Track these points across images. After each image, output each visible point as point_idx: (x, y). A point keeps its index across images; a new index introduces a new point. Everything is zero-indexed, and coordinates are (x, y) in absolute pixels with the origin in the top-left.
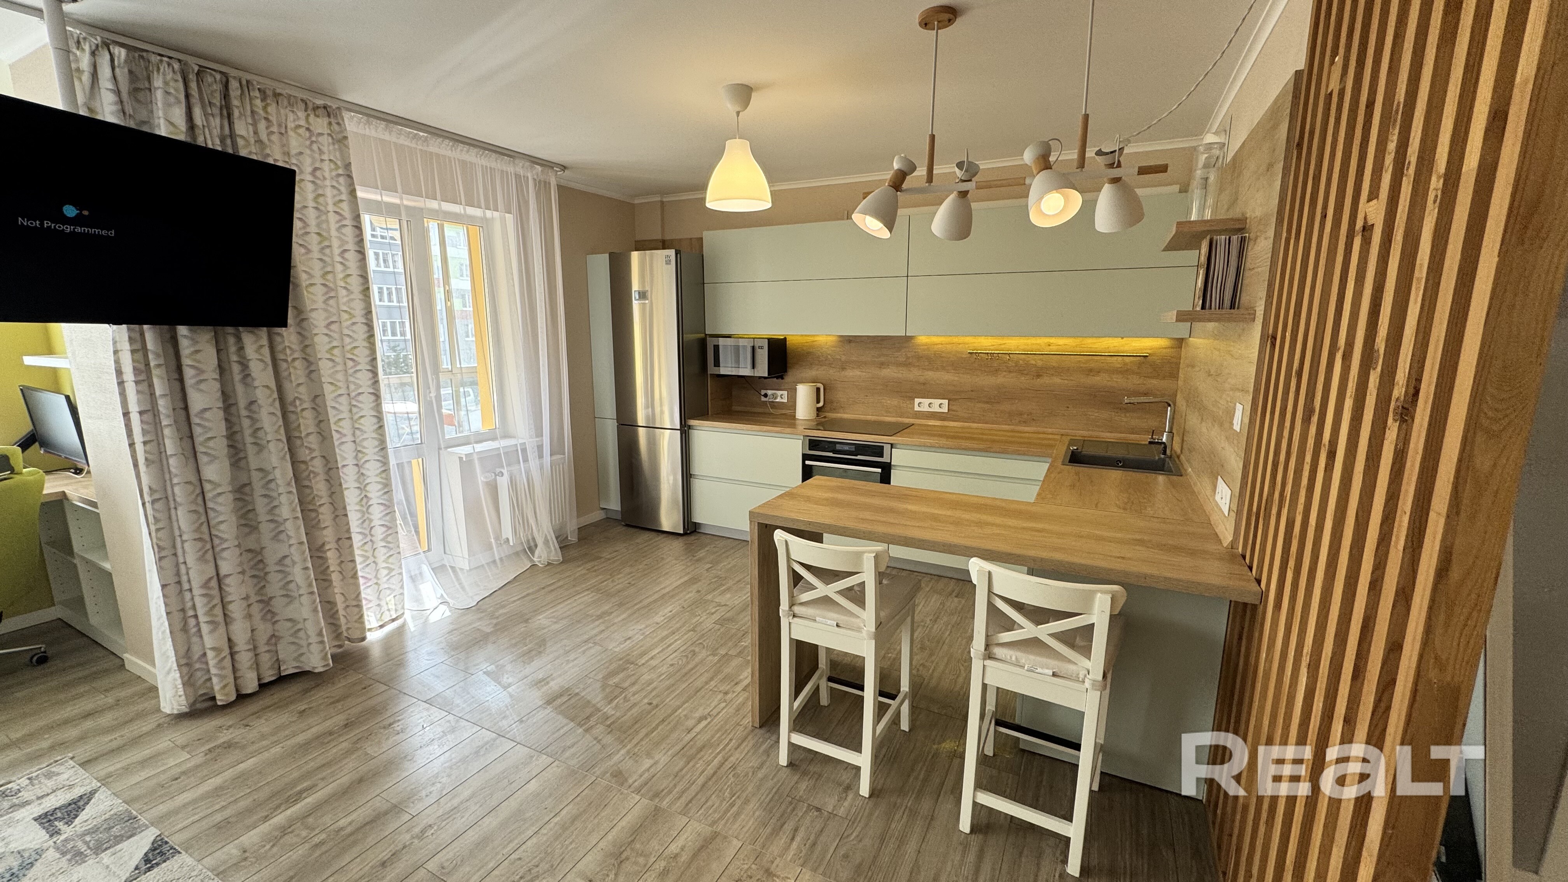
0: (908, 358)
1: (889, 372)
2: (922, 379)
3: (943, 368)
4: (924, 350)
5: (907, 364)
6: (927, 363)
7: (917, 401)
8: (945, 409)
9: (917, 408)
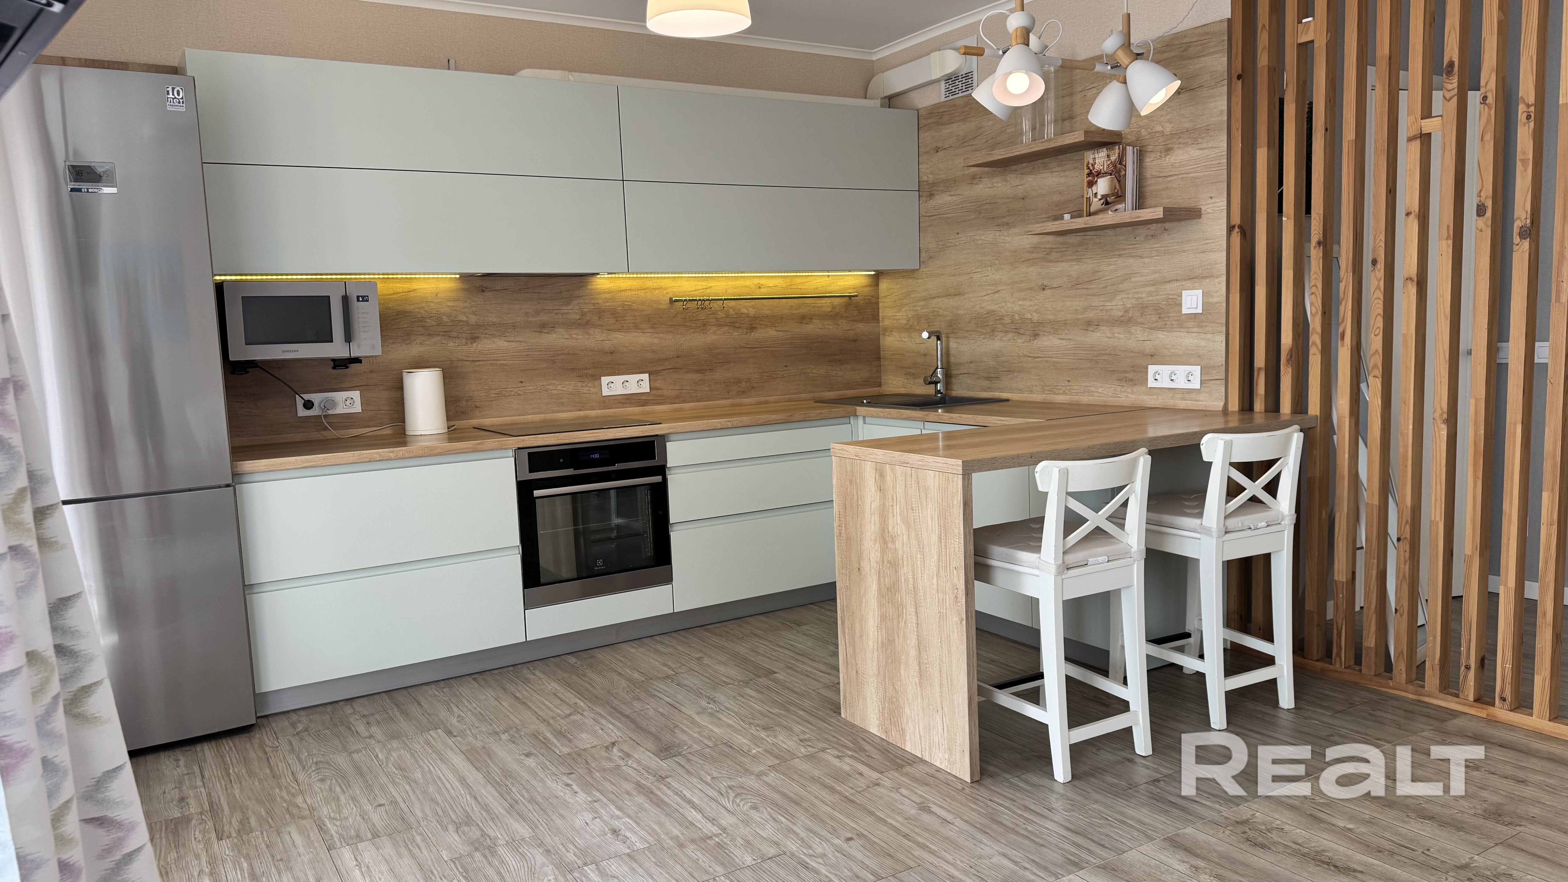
0: (583, 314)
1: (558, 339)
2: (607, 345)
3: (636, 327)
4: (607, 300)
5: (583, 324)
6: (612, 321)
7: (605, 380)
8: (645, 388)
9: (606, 392)
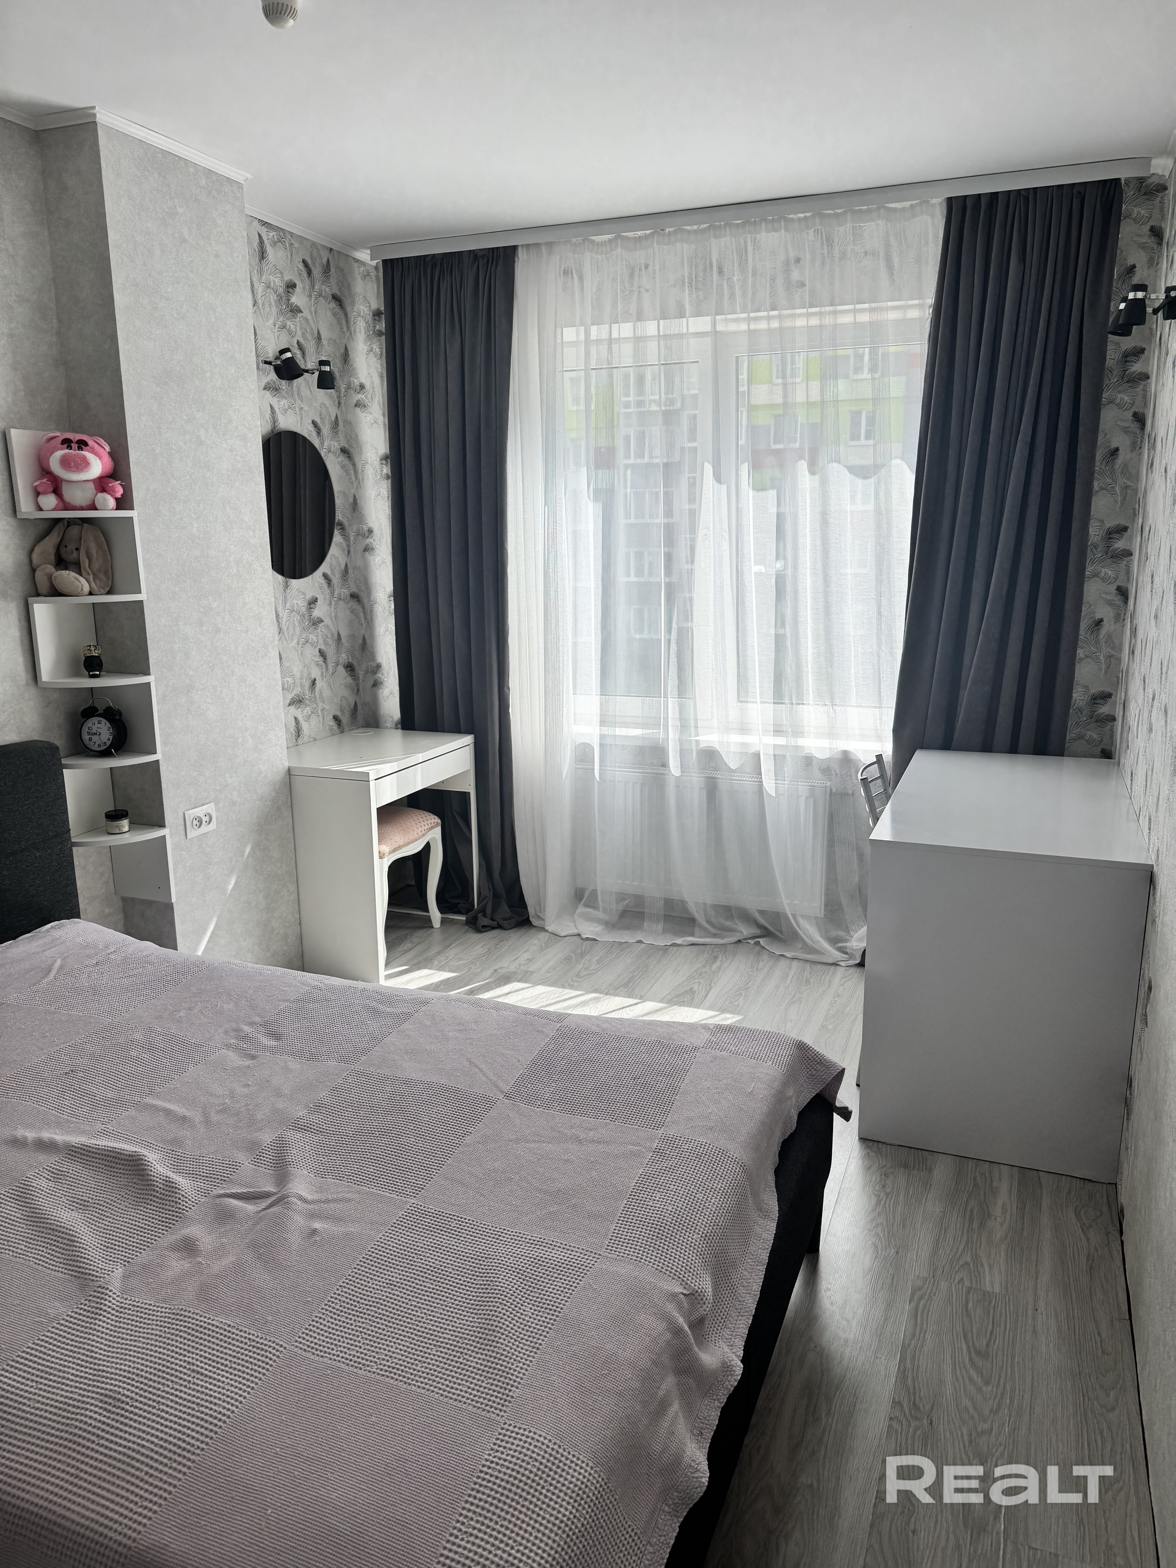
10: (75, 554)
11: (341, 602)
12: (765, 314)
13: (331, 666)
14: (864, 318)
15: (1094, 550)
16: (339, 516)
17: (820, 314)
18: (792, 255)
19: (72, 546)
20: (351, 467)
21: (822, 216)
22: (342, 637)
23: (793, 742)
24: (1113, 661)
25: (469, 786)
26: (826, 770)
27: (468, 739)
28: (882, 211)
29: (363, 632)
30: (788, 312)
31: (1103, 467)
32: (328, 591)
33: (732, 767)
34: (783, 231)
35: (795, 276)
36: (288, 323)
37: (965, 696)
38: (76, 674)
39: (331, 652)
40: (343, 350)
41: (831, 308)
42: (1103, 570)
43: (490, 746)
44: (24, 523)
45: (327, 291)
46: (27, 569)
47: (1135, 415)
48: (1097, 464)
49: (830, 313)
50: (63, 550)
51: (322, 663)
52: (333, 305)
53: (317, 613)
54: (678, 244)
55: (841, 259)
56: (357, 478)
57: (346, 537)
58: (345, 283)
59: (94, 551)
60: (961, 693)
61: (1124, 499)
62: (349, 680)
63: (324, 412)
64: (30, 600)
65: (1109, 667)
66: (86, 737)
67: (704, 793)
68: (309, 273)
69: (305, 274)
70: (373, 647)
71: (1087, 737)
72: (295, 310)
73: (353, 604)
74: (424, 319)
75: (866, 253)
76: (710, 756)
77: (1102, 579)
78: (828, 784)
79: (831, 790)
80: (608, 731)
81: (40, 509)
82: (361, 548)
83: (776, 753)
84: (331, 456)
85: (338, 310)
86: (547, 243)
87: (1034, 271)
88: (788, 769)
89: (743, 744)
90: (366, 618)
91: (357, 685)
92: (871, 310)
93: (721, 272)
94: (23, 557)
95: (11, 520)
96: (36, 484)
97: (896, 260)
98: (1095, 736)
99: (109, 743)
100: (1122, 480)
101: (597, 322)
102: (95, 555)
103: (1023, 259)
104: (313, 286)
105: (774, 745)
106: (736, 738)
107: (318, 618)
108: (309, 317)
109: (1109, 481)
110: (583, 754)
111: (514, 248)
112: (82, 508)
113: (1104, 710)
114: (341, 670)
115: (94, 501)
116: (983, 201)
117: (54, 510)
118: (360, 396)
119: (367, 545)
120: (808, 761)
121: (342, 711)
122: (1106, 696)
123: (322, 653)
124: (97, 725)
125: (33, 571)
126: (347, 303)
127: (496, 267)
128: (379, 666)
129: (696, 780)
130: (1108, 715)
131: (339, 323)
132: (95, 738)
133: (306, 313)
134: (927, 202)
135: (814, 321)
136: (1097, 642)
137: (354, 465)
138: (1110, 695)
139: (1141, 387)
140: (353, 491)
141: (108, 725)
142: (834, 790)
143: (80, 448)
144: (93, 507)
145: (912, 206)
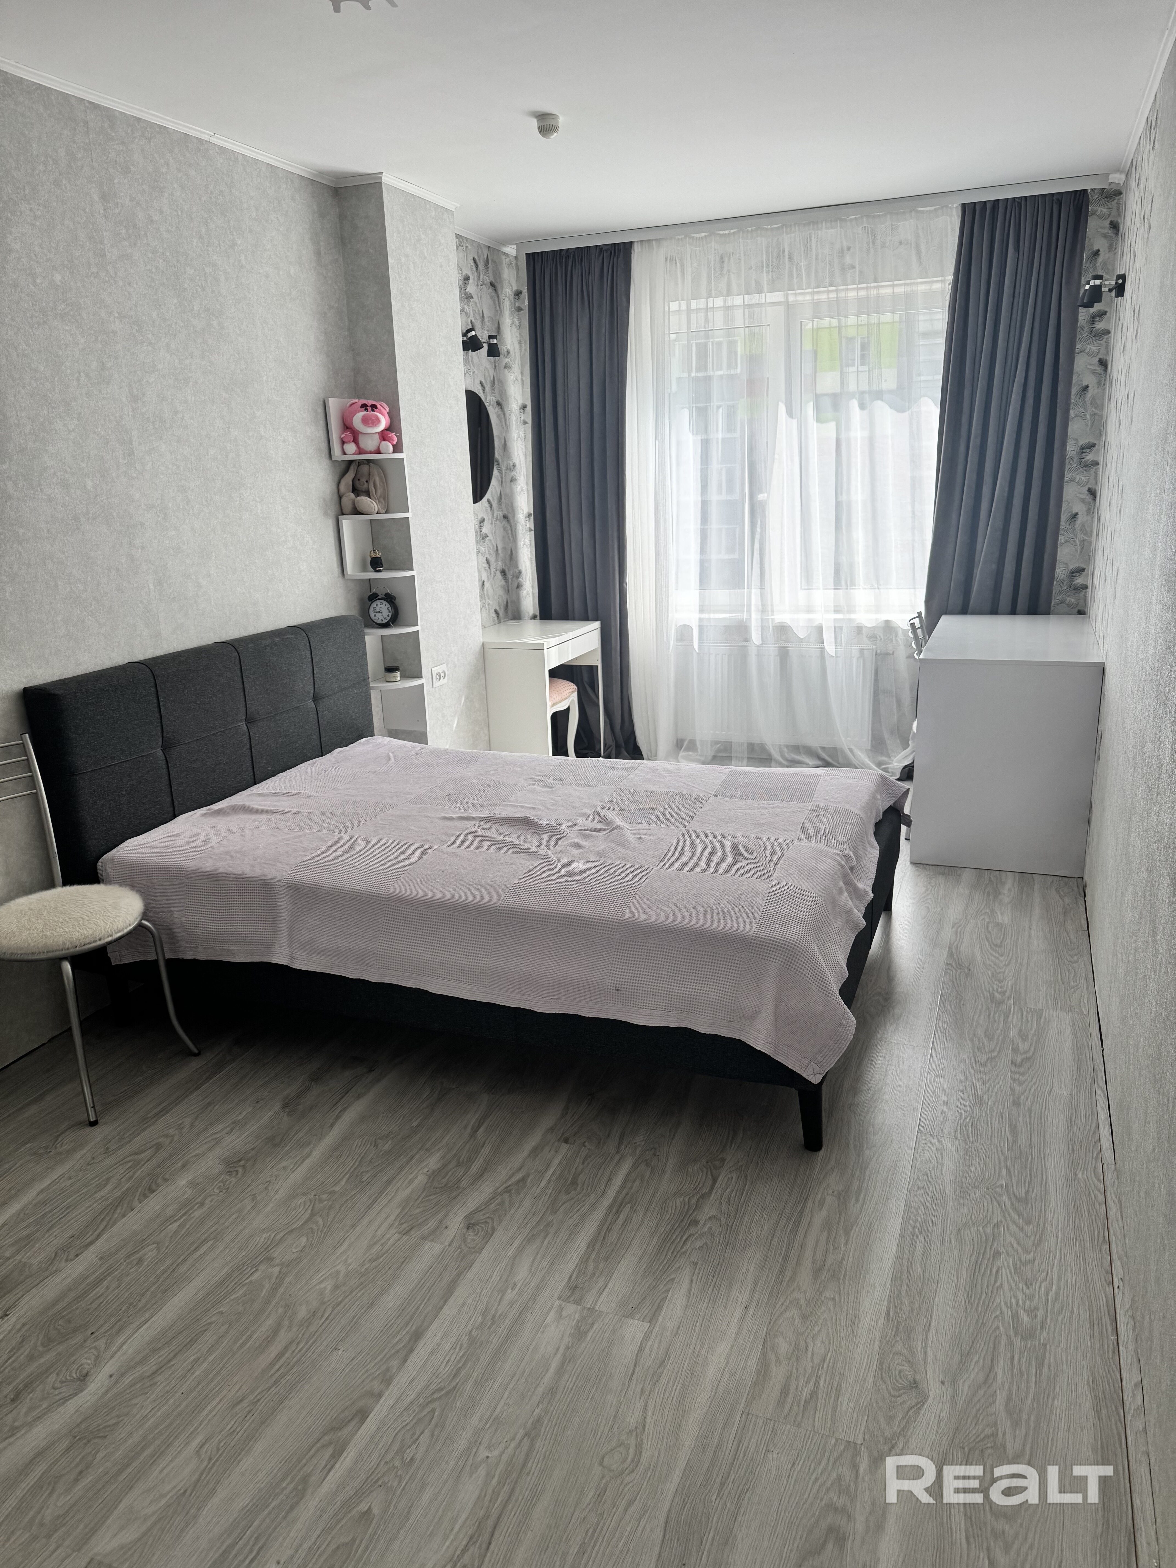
10: (366, 485)
11: (498, 522)
12: (826, 289)
13: (493, 570)
14: (900, 290)
15: (1071, 462)
16: (497, 455)
17: (867, 288)
18: (845, 244)
19: (363, 480)
20: (503, 416)
21: (867, 216)
22: (499, 548)
23: (848, 616)
24: (1086, 544)
25: (596, 661)
26: (873, 637)
27: (597, 624)
28: (913, 212)
29: (510, 545)
30: (842, 287)
31: (1077, 399)
32: (490, 513)
33: (802, 637)
34: (839, 228)
35: (848, 260)
36: (466, 307)
37: (978, 573)
38: (364, 569)
39: (492, 560)
40: (497, 325)
41: (875, 284)
42: (1078, 476)
43: (613, 629)
44: (335, 463)
45: (488, 280)
46: (336, 496)
47: (1100, 361)
48: (1073, 397)
49: (875, 287)
50: (357, 482)
51: (487, 568)
52: (491, 290)
53: (485, 529)
54: (759, 239)
55: (882, 248)
56: (506, 424)
57: (500, 470)
58: (497, 274)
59: (378, 483)
60: (975, 571)
61: (1093, 423)
62: (503, 583)
63: (487, 374)
64: (340, 517)
65: (1082, 548)
66: (372, 615)
67: (778, 658)
68: (477, 267)
69: (474, 269)
70: (516, 557)
71: (1067, 602)
72: (469, 297)
73: (505, 522)
74: (560, 299)
75: (901, 243)
76: (783, 630)
77: (1077, 483)
78: (874, 647)
79: (876, 651)
80: (704, 616)
81: (345, 454)
82: (509, 479)
83: (836, 625)
84: (491, 407)
85: (493, 294)
86: (656, 240)
87: (1025, 257)
88: (844, 637)
89: (810, 620)
90: (512, 534)
91: (508, 587)
92: (905, 285)
93: (790, 258)
94: (334, 487)
95: (328, 461)
96: (342, 436)
97: (923, 247)
98: (1073, 600)
99: (388, 618)
100: (1091, 409)
101: (696, 297)
102: (378, 485)
103: (1017, 249)
104: (479, 277)
105: (835, 619)
106: (803, 617)
107: (486, 534)
108: (477, 301)
109: (1082, 410)
110: (684, 633)
111: (631, 243)
112: (371, 453)
113: (1079, 581)
114: (499, 574)
115: (379, 447)
116: (988, 206)
117: (353, 454)
118: (507, 360)
119: (513, 477)
120: (859, 629)
121: (500, 606)
122: (1081, 570)
123: (488, 562)
124: (380, 606)
125: (340, 497)
126: (498, 286)
127: (618, 257)
128: (520, 572)
129: (772, 650)
130: (1082, 585)
131: (494, 303)
132: (378, 615)
133: (476, 299)
134: (947, 206)
135: (862, 293)
136: (1074, 529)
137: (504, 414)
138: (1083, 570)
139: (1104, 340)
140: (504, 435)
141: (388, 605)
142: (879, 652)
143: (373, 410)
144: (378, 452)
145: (935, 209)
